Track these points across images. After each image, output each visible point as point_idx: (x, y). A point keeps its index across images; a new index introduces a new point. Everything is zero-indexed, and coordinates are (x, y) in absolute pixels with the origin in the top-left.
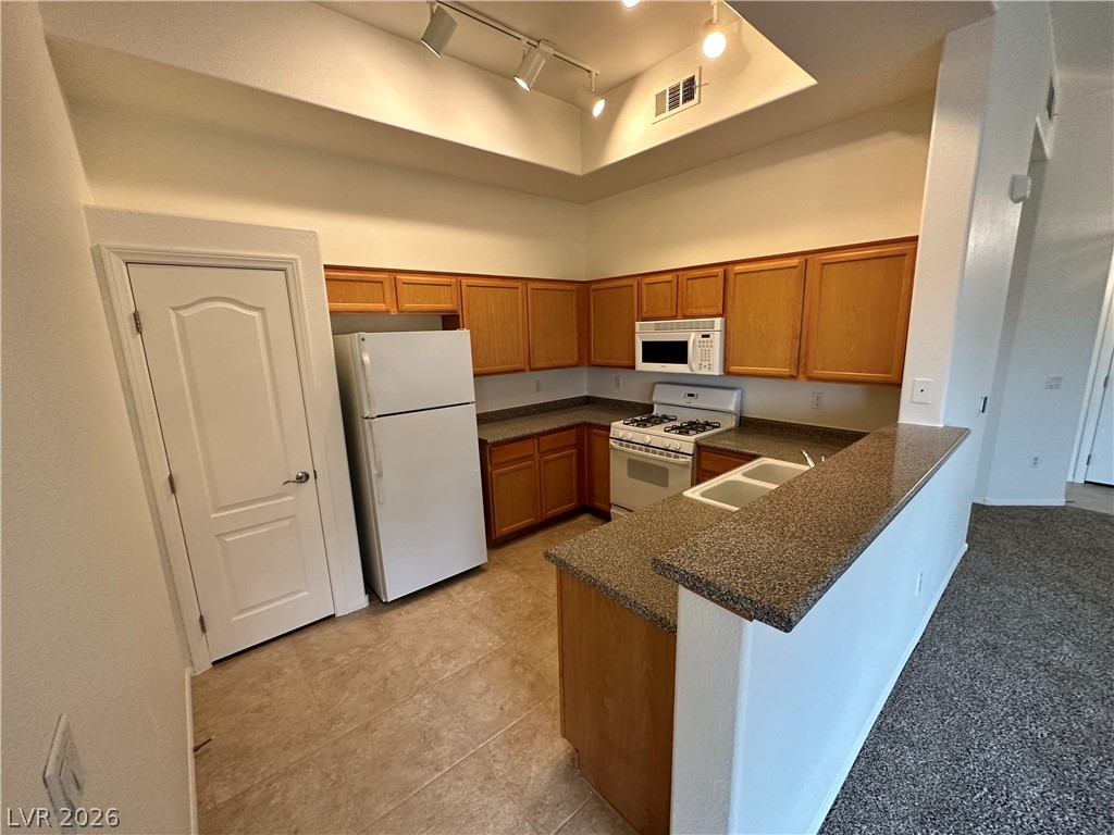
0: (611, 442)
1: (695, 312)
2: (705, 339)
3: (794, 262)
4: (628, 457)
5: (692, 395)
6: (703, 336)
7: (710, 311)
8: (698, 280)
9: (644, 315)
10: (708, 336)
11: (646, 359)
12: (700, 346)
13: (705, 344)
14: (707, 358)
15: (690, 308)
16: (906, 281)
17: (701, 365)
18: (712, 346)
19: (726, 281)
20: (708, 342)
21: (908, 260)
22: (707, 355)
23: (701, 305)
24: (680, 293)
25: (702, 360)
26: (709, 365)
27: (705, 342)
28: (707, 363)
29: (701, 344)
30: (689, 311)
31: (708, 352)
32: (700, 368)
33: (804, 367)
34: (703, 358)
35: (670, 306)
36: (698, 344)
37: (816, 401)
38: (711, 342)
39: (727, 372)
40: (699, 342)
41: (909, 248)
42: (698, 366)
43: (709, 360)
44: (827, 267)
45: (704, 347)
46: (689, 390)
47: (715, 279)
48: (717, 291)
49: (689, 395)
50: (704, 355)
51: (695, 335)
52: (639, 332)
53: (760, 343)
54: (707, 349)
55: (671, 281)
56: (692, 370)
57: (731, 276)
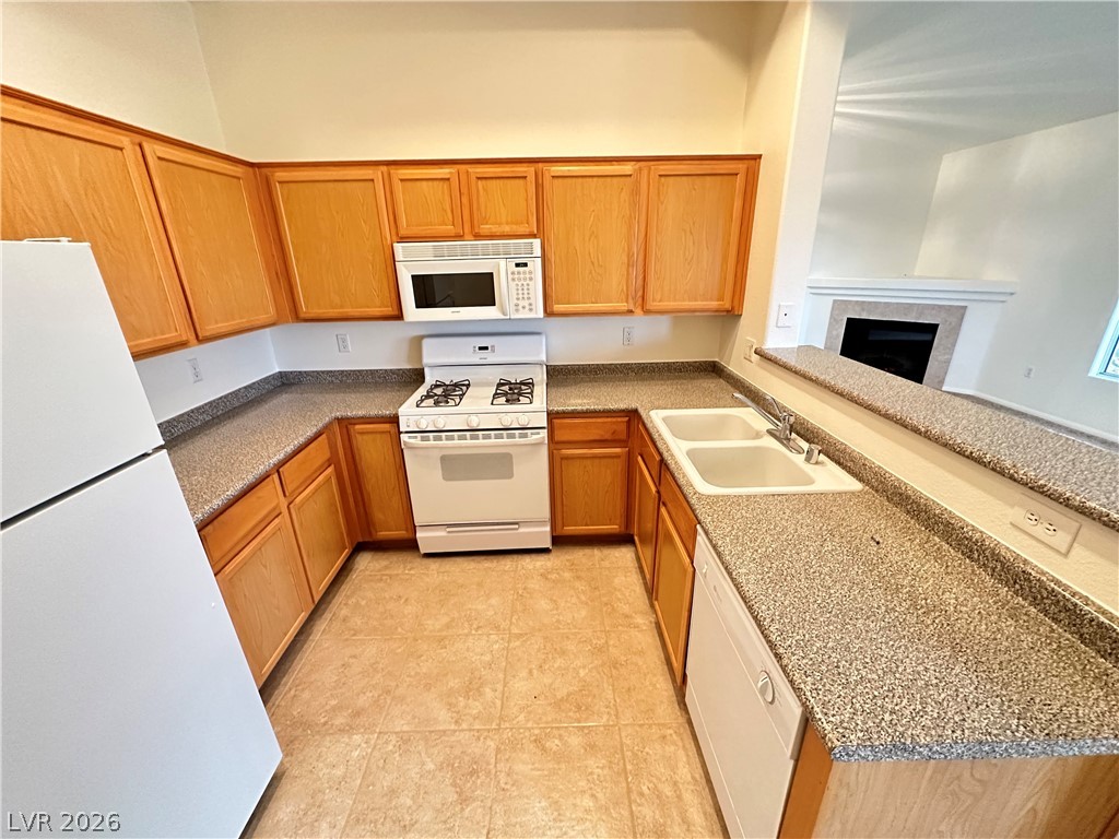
0: (404, 437)
1: (495, 229)
2: (521, 269)
3: (628, 168)
4: (440, 453)
5: (486, 348)
6: (517, 265)
7: (523, 229)
8: (494, 181)
9: (403, 232)
10: (525, 265)
11: (420, 302)
12: (513, 280)
13: (522, 276)
14: (526, 296)
15: (487, 224)
16: (738, 204)
17: (517, 305)
18: (531, 279)
19: (539, 187)
20: (524, 273)
21: (740, 181)
22: (526, 292)
23: (504, 220)
24: (465, 200)
25: (518, 299)
26: (530, 305)
27: (519, 273)
28: (526, 303)
29: (516, 276)
30: (485, 228)
31: (525, 288)
32: (517, 310)
33: (640, 300)
34: (521, 296)
35: (451, 219)
36: (510, 276)
37: (627, 337)
38: (530, 273)
39: (548, 313)
40: (513, 273)
41: (741, 167)
42: (513, 308)
43: (529, 298)
44: (663, 179)
45: (519, 279)
46: (483, 342)
47: (521, 181)
48: (527, 200)
49: (481, 348)
50: (520, 292)
51: (502, 263)
52: (402, 259)
53: (591, 273)
54: (525, 283)
55: (448, 179)
56: (504, 314)
57: (547, 181)
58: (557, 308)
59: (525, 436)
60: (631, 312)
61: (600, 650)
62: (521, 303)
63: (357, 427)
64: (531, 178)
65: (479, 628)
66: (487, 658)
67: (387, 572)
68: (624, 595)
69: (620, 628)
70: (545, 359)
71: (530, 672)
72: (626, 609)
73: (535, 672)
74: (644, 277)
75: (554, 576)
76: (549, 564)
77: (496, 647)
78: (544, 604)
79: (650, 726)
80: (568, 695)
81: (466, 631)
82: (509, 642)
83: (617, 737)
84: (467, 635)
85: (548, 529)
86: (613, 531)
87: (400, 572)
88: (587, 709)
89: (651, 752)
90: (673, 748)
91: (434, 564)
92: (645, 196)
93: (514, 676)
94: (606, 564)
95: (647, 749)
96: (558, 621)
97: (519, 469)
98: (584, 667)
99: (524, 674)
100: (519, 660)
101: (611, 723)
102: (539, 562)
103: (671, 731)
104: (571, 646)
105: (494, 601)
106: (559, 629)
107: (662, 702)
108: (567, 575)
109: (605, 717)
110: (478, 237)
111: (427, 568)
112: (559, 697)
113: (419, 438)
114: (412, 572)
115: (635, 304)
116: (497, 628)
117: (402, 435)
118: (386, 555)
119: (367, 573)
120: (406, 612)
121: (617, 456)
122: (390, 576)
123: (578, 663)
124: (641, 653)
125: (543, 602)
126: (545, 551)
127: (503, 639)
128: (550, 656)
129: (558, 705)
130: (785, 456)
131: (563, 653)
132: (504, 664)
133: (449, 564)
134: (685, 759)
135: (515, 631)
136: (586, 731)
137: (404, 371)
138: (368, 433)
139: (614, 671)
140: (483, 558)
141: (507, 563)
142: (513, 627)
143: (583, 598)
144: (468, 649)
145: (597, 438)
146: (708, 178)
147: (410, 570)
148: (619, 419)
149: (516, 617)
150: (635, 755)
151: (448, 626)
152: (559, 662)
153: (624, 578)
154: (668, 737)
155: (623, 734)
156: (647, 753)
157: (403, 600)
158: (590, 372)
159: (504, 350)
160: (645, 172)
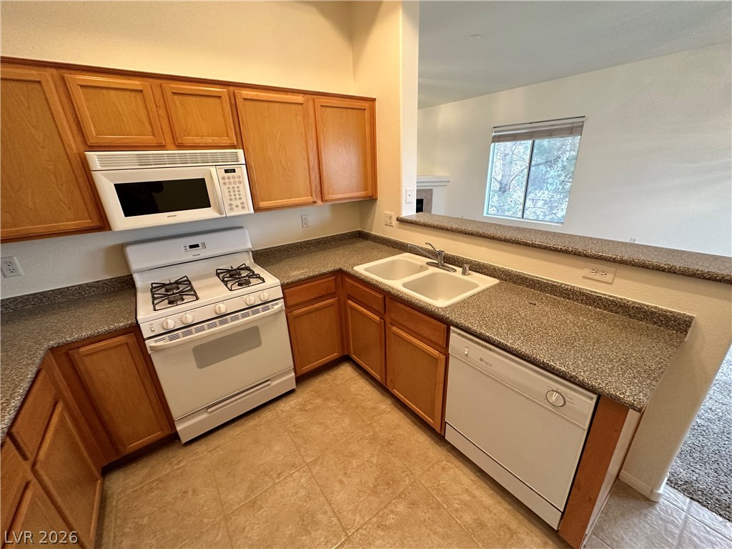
0: (149, 343)
1: (198, 140)
2: (230, 175)
3: (300, 99)
4: (192, 346)
5: (197, 246)
6: (226, 171)
7: (225, 141)
8: (190, 98)
9: (93, 141)
10: (234, 171)
11: (129, 210)
12: (225, 184)
13: (232, 180)
14: (237, 197)
15: (189, 135)
16: (368, 129)
17: (231, 205)
18: (240, 182)
19: (234, 107)
20: (233, 177)
21: (367, 114)
22: (237, 193)
23: (205, 134)
24: (162, 112)
25: (231, 200)
26: (242, 203)
27: (229, 178)
28: (238, 202)
29: (227, 181)
30: (188, 140)
31: (236, 190)
32: (231, 209)
33: (319, 193)
34: (233, 197)
35: (150, 129)
36: (221, 181)
37: (304, 222)
38: (239, 177)
39: (257, 209)
40: (223, 178)
41: (366, 105)
42: (227, 208)
43: (240, 199)
44: (323, 108)
45: (230, 183)
46: (193, 241)
47: (217, 100)
48: (224, 117)
49: (191, 247)
50: (232, 193)
51: (213, 169)
52: (99, 168)
53: (283, 175)
54: (235, 186)
55: (141, 91)
56: (220, 214)
57: (240, 102)
58: (263, 204)
59: (268, 308)
60: (315, 202)
61: (374, 439)
62: (234, 203)
63: (82, 350)
64: (225, 98)
65: (279, 475)
66: (302, 493)
67: (154, 478)
68: (363, 396)
69: (375, 418)
70: (251, 247)
71: (341, 482)
72: (370, 404)
73: (344, 480)
74: (320, 177)
75: (310, 407)
76: (300, 400)
77: (303, 480)
78: (316, 429)
79: (433, 466)
80: (376, 480)
81: (270, 484)
82: (310, 471)
83: (422, 486)
84: (272, 487)
85: (293, 374)
86: (336, 357)
87: (169, 470)
88: (393, 481)
89: (444, 482)
90: (452, 471)
91: (200, 448)
92: (313, 118)
93: (332, 493)
94: (338, 382)
95: (441, 482)
96: (335, 435)
97: (265, 337)
98: (372, 456)
99: (338, 487)
100: (327, 479)
101: (412, 480)
102: (292, 402)
103: (444, 462)
104: (355, 448)
105: (277, 448)
106: (339, 440)
107: (429, 449)
108: (318, 401)
109: (407, 479)
110: (180, 146)
111: (197, 454)
112: (372, 486)
113: (167, 339)
114: (182, 464)
115: (317, 196)
116: (294, 466)
117: (146, 342)
118: (140, 464)
119: (129, 491)
120: (201, 502)
121: (331, 305)
122: (159, 480)
123: (367, 455)
124: (398, 426)
125: (314, 428)
126: (292, 391)
127: (304, 472)
128: (346, 462)
129: (374, 491)
130: (449, 275)
131: (353, 455)
132: (318, 489)
133: (214, 441)
134: (461, 473)
135: (309, 460)
136: (403, 496)
137: (105, 282)
138: (98, 352)
139: (392, 447)
140: (243, 420)
141: (268, 414)
142: (305, 458)
143: (340, 411)
144: (282, 496)
145: (317, 296)
146: (350, 110)
147: (178, 463)
148: (329, 279)
149: (303, 449)
150: (438, 490)
151: (251, 489)
152: (355, 463)
153: (356, 386)
154: (446, 466)
155: (423, 482)
156: (443, 484)
157: (190, 493)
158: (284, 251)
159: (215, 245)
160: (311, 103)
